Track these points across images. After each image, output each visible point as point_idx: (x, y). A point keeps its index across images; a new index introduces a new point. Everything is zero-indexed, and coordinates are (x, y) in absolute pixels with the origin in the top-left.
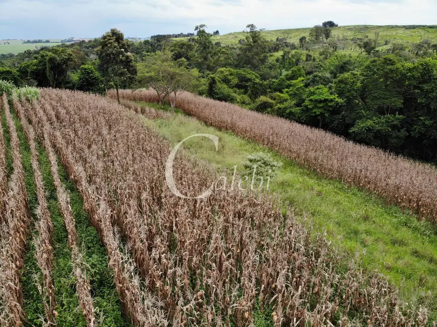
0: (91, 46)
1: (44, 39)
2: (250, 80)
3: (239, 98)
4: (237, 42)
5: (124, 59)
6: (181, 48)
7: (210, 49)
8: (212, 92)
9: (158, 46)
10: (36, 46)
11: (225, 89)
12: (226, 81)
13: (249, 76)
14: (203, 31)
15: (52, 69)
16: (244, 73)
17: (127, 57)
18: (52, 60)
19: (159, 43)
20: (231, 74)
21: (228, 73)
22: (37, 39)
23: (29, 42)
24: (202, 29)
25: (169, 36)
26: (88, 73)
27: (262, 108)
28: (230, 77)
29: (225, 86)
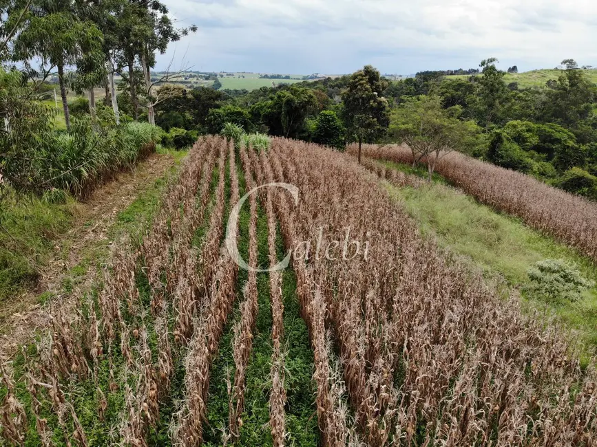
0: (337, 85)
1: (284, 74)
2: (558, 141)
3: (536, 166)
4: (545, 83)
5: (375, 105)
6: (457, 90)
7: (500, 92)
8: (494, 154)
9: (424, 87)
10: (273, 83)
11: (515, 150)
12: (519, 139)
13: (557, 135)
14: (493, 68)
15: (288, 113)
16: (550, 130)
17: (380, 103)
18: (289, 102)
19: (426, 82)
20: (528, 131)
21: (524, 128)
22: (276, 73)
23: (266, 77)
24: (490, 64)
25: (442, 73)
26: (329, 121)
27: (573, 186)
28: (527, 135)
29: (516, 146)
